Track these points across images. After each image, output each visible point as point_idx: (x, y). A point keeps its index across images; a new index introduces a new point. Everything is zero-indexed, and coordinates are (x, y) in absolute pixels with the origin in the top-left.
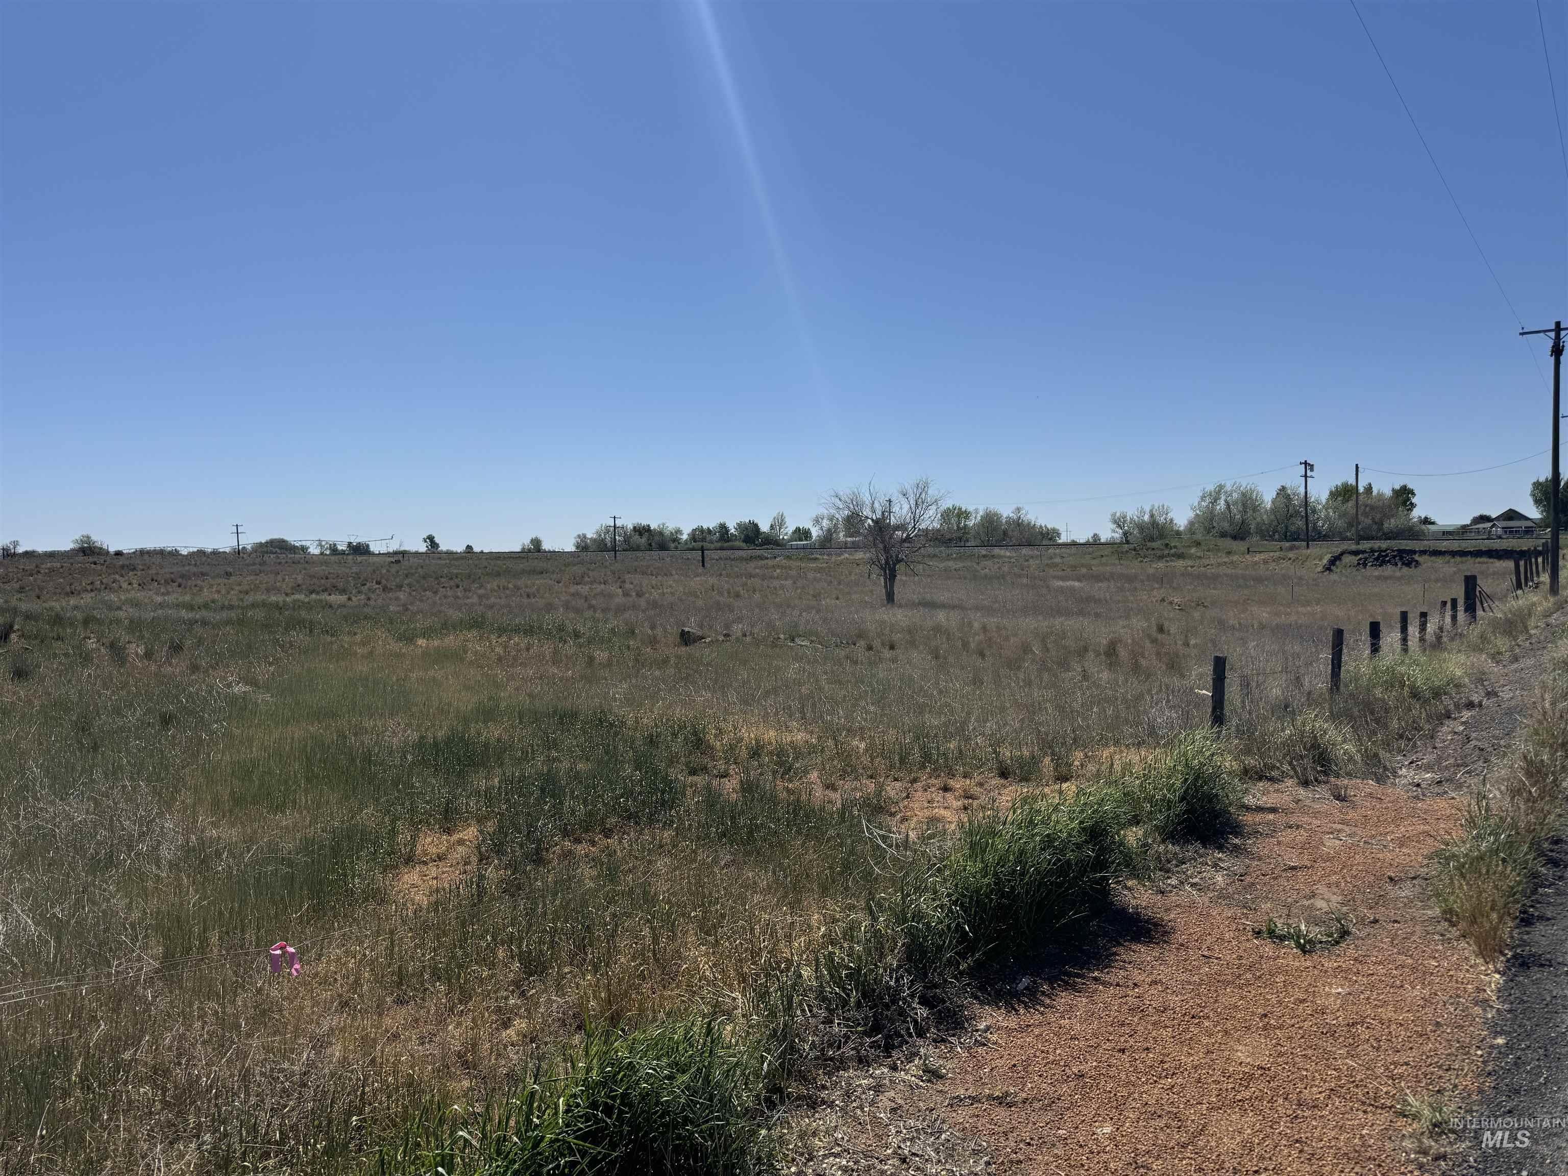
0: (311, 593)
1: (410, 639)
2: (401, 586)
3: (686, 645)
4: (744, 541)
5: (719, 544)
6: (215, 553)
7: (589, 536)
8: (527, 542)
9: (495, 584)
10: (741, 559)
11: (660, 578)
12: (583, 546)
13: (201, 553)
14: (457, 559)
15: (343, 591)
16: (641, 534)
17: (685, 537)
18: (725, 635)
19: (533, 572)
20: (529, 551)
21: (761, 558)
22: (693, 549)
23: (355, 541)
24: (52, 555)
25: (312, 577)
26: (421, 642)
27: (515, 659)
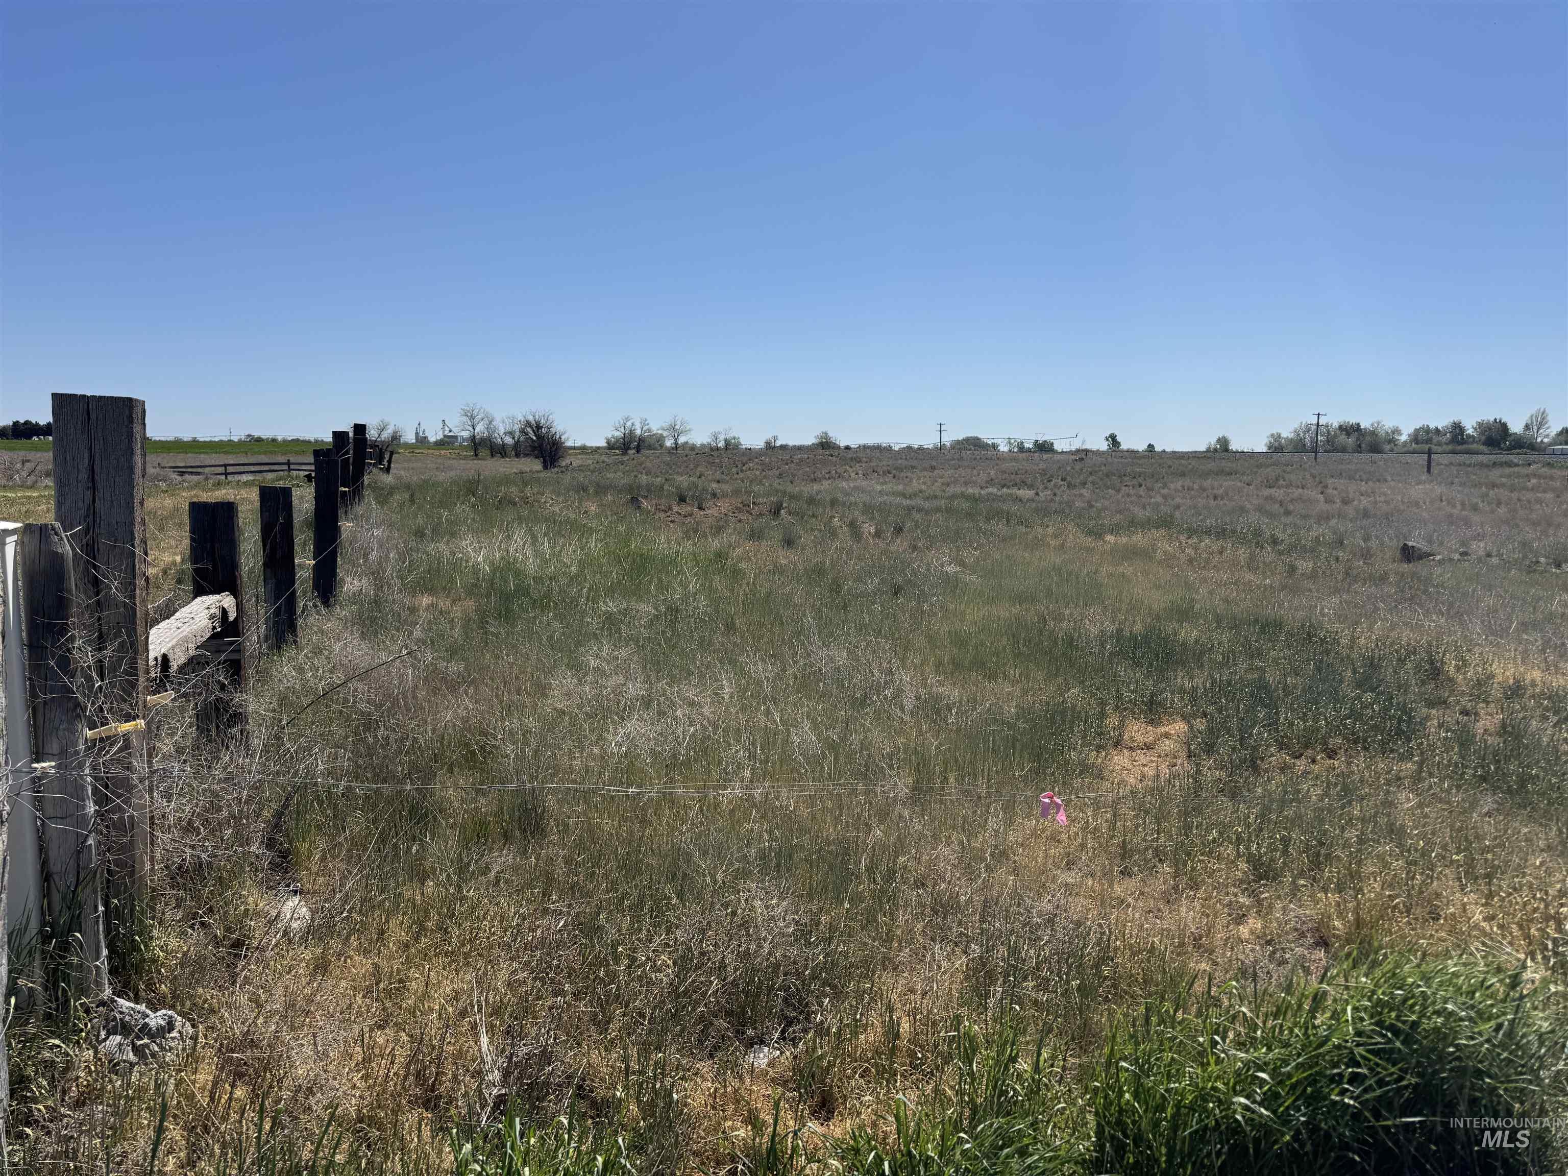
0: (1003, 487)
1: (1098, 534)
2: (1085, 484)
3: (1409, 561)
4: (1485, 444)
5: (1450, 447)
6: (921, 449)
7: (1284, 435)
8: (1213, 441)
9: (1180, 483)
10: (1482, 465)
11: (1370, 483)
12: (1277, 447)
13: (909, 448)
14: (1140, 458)
15: (1031, 487)
16: (1348, 435)
17: (1404, 438)
18: (1462, 554)
19: (1221, 472)
20: (1216, 450)
21: (1509, 464)
22: (1414, 452)
23: (1041, 439)
24: (800, 448)
25: (1004, 472)
26: (1109, 538)
27: (1208, 561)
